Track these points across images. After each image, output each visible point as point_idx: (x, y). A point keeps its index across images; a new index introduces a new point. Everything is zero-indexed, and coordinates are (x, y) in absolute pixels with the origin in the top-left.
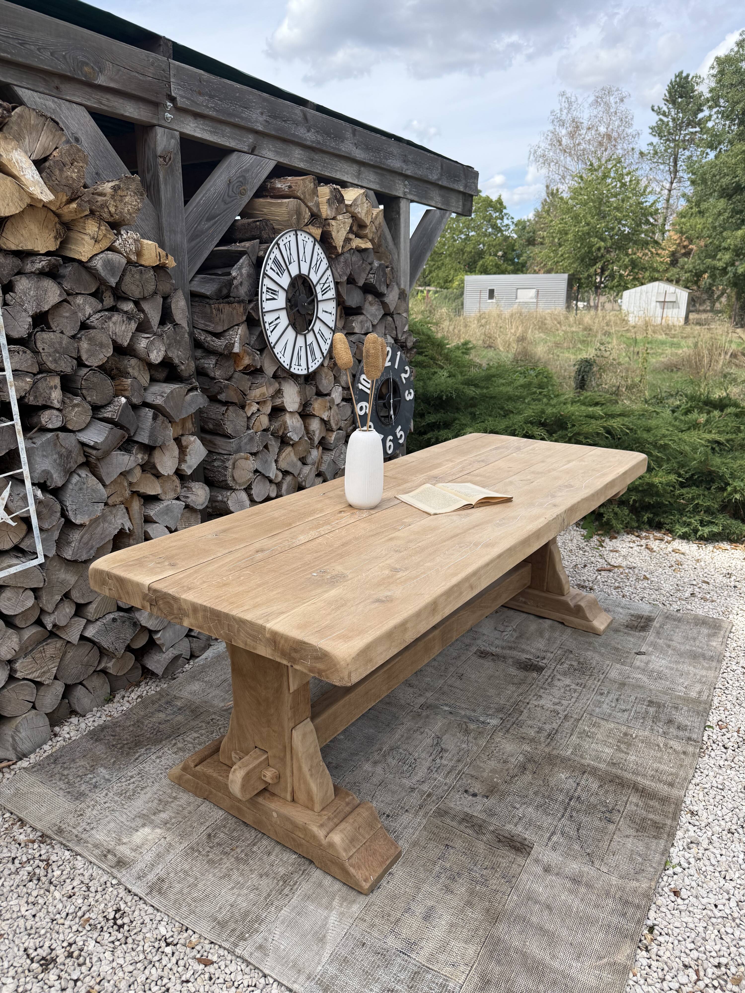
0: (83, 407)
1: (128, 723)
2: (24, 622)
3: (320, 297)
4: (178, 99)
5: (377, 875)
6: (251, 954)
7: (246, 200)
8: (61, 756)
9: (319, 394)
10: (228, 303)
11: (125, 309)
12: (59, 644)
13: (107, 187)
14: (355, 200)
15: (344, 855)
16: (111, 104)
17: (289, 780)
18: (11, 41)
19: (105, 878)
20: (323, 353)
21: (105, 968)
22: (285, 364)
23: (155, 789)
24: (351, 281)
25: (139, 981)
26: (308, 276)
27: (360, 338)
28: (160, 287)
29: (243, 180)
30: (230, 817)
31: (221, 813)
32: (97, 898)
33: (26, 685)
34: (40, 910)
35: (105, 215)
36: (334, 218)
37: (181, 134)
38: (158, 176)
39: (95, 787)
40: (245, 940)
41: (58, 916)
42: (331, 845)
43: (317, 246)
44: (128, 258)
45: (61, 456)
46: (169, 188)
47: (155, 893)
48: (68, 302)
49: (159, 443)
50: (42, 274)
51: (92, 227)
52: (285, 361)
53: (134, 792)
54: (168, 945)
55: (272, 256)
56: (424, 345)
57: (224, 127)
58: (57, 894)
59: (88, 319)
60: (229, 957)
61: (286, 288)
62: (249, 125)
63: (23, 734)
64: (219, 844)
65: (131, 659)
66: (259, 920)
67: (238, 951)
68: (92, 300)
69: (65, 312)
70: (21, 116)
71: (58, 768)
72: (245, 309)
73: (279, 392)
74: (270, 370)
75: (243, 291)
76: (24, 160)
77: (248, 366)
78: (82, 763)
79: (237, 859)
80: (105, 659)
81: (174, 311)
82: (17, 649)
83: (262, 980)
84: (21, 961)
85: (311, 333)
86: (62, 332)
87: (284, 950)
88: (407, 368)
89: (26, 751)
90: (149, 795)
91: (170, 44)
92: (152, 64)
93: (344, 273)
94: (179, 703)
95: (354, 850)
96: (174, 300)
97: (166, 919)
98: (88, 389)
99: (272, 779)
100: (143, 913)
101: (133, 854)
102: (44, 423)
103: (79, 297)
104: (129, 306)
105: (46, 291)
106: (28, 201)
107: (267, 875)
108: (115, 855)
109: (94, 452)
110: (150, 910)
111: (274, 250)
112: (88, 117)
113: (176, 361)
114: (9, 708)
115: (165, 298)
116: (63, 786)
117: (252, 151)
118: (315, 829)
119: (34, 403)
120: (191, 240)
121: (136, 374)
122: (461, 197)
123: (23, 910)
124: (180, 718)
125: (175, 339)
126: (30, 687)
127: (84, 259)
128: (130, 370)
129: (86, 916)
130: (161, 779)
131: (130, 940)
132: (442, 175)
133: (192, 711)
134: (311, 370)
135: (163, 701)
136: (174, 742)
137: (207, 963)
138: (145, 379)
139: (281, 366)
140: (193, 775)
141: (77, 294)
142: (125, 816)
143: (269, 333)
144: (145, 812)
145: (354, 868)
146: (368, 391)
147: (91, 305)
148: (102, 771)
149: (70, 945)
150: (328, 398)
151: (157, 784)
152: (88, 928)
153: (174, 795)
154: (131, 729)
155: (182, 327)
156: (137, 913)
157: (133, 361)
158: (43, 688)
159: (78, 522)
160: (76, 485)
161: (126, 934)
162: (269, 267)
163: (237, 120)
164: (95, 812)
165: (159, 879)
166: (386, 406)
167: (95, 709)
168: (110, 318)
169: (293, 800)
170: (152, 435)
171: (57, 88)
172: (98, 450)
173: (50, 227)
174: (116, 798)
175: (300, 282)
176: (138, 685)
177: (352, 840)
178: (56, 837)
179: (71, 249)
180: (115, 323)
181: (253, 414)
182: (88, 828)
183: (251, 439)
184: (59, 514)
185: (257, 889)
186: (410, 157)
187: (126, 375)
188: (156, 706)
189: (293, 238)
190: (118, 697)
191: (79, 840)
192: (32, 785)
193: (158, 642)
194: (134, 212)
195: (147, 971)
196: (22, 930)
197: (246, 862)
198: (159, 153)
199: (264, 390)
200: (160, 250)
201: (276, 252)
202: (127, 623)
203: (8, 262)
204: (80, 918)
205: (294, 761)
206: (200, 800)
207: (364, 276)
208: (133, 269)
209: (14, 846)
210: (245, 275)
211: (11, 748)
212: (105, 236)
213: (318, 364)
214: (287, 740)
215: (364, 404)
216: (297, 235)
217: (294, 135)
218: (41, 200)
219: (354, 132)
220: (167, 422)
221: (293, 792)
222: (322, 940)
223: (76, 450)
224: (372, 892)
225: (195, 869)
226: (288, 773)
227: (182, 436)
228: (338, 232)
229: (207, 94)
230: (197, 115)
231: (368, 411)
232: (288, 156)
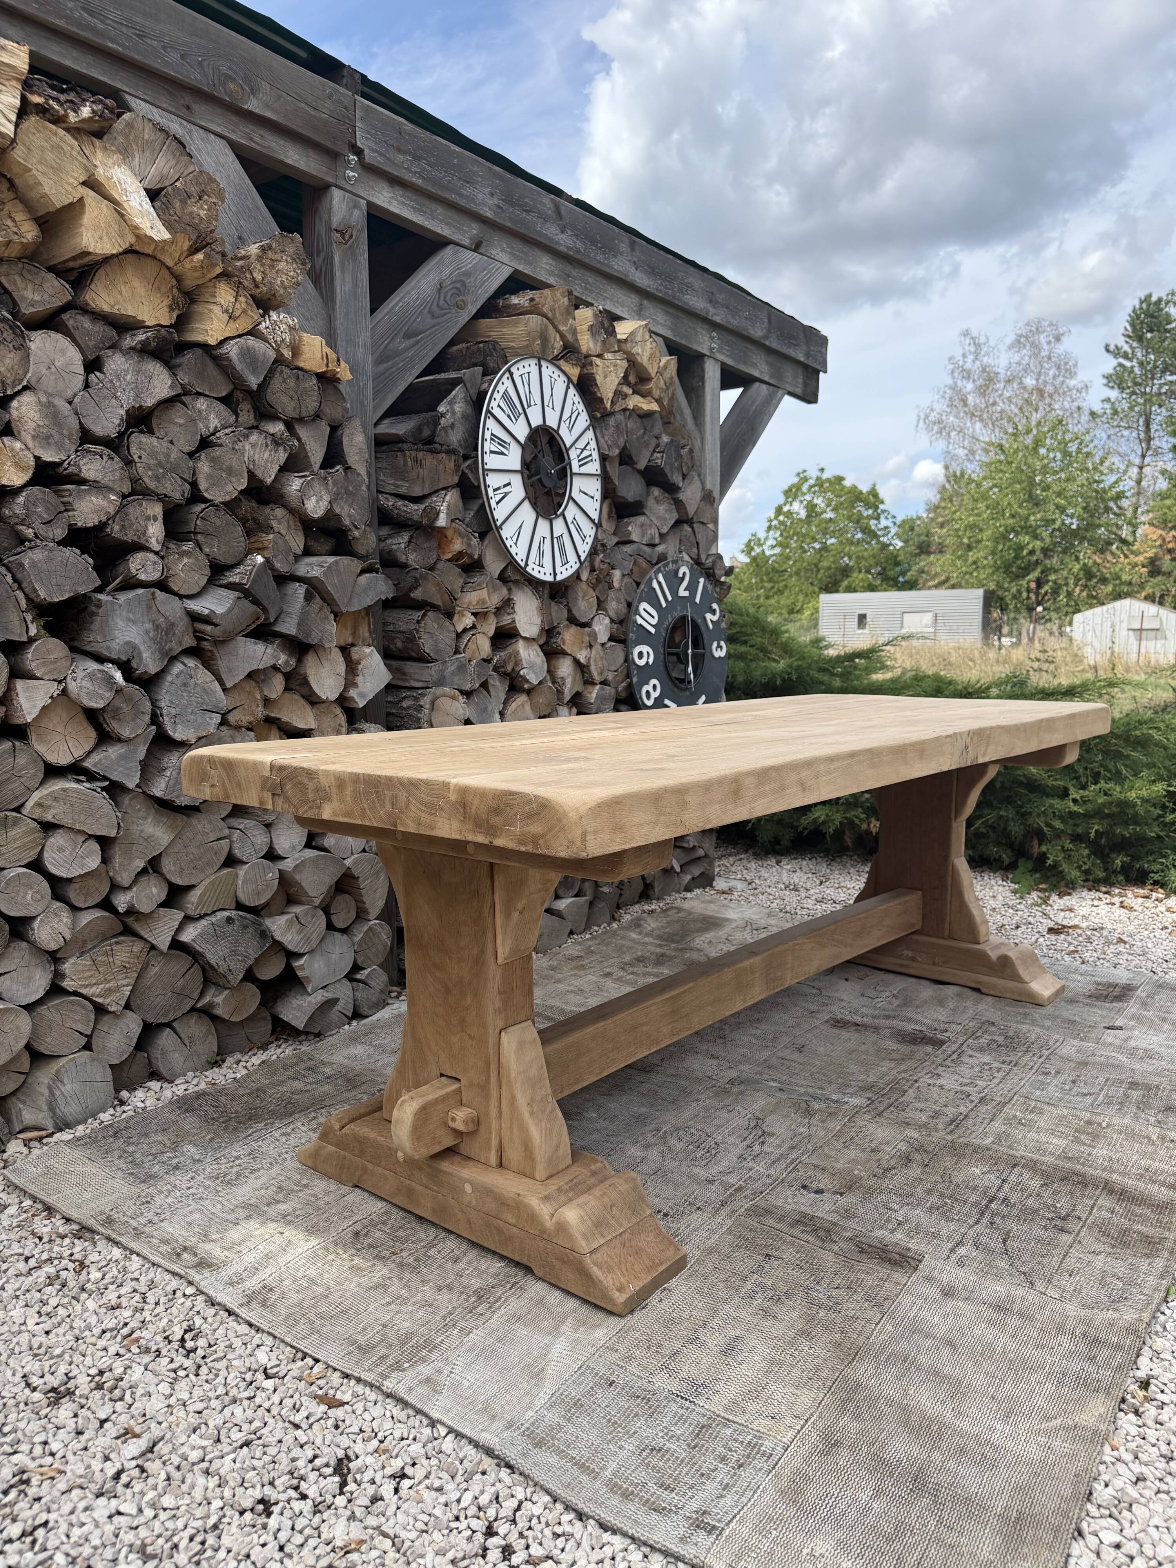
0: (197, 559)
1: (241, 1091)
2: (82, 898)
3: (575, 468)
4: (366, 151)
5: (641, 1284)
6: (411, 1389)
7: (464, 317)
8: (126, 1129)
9: (572, 620)
10: (432, 452)
11: (272, 431)
12: (138, 946)
13: (253, 249)
14: (632, 334)
15: (583, 1245)
16: (266, 144)
17: (494, 1124)
18: (124, 29)
19: (174, 1283)
20: (579, 557)
21: (156, 1405)
22: (518, 559)
23: (273, 1173)
24: (626, 459)
25: (211, 1424)
26: (557, 432)
27: (639, 550)
28: (327, 410)
29: (461, 287)
30: (395, 1210)
31: (380, 1204)
32: (156, 1311)
33: (80, 1005)
34: (59, 1324)
35: (246, 283)
36: (600, 356)
37: (370, 204)
38: (332, 258)
39: (176, 1168)
40: (404, 1370)
41: (87, 1333)
42: (562, 1227)
43: (572, 391)
44: (278, 351)
45: (157, 627)
46: (348, 277)
47: (254, 1305)
48: (184, 404)
49: (313, 640)
50: (146, 351)
51: (225, 295)
52: (519, 552)
53: (238, 1175)
54: (268, 1377)
55: (501, 388)
56: (749, 631)
57: (434, 206)
58: (91, 1304)
59: (213, 434)
60: (372, 1396)
61: (522, 441)
62: (472, 207)
63: (68, 1087)
64: (371, 1246)
65: (253, 997)
66: (429, 1345)
67: (388, 1385)
68: (221, 407)
69: (178, 416)
70: (130, 125)
71: (120, 1143)
72: (457, 466)
73: (507, 605)
74: (494, 566)
75: (455, 438)
76: (129, 180)
77: (461, 554)
78: (159, 1138)
79: (401, 1265)
80: (212, 991)
81: (346, 449)
82: (68, 937)
83: (427, 1431)
84: (15, 1390)
85: (561, 519)
86: (171, 442)
87: (469, 1388)
88: (715, 606)
89: (70, 1119)
90: (263, 1180)
91: (357, 76)
92: (330, 97)
93: (616, 444)
94: (328, 1070)
95: (602, 1241)
96: (347, 432)
97: (269, 1341)
98: (206, 534)
99: (465, 1122)
100: (231, 1334)
101: (226, 1253)
102: (133, 570)
103: (202, 400)
104: (277, 428)
105: (151, 378)
106: (130, 239)
107: (450, 1288)
108: (195, 1255)
109: (209, 628)
110: (244, 1329)
111: (504, 379)
112: (231, 157)
113: (347, 522)
114: (48, 1040)
115: (335, 428)
116: (124, 1167)
117: (476, 247)
118: (534, 1202)
119: (119, 536)
120: (378, 362)
121: (283, 532)
122: (800, 371)
123: (31, 1323)
124: (327, 1088)
125: (346, 489)
126: (84, 1007)
127: (212, 342)
128: (274, 523)
129: (134, 1336)
130: (285, 1160)
131: (204, 1370)
132: (769, 331)
133: (348, 1080)
134: (559, 578)
135: (303, 1066)
136: (313, 1115)
137: (333, 1403)
138: (297, 542)
139: (512, 562)
140: (337, 1145)
141: (199, 394)
142: (219, 1206)
143: (493, 504)
144: (253, 1201)
145: (600, 1268)
146: (653, 630)
147: (218, 415)
148: (191, 1150)
149: (101, 1373)
150: (587, 629)
151: (277, 1169)
152: (135, 1349)
153: (305, 1182)
154: (245, 1099)
155: (359, 474)
156: (221, 1331)
157: (279, 512)
158: (106, 1018)
159: (178, 736)
160: (178, 676)
161: (199, 1360)
162: (495, 403)
163: (453, 197)
164: (169, 1200)
165: (264, 1287)
166: (682, 660)
167: (190, 1074)
168: (246, 437)
169: (501, 1165)
170: (302, 623)
171: (188, 108)
172: (216, 625)
173: (163, 290)
174: (208, 1183)
175: (545, 440)
176: (264, 1047)
177: (599, 1224)
178: (101, 1229)
179: (193, 330)
180: (253, 446)
181: (465, 630)
182: (156, 1219)
183: (461, 668)
184: (147, 718)
185: (430, 1306)
186: (720, 297)
187: (269, 529)
188: (290, 1072)
189: (534, 370)
190: (230, 1060)
191: (138, 1234)
192: (74, 1162)
193: (300, 974)
194: (292, 287)
195: (227, 1412)
196: (25, 1347)
197: (415, 1269)
198: (334, 225)
199: (483, 594)
200: (327, 350)
201: (508, 383)
202: (251, 930)
203: (96, 329)
204: (125, 1337)
205: (504, 1088)
206: (346, 1189)
207: (647, 454)
208: (287, 371)
209: (30, 1242)
210: (459, 415)
211: (45, 1108)
212: (244, 311)
213: (571, 572)
214: (491, 1049)
215: (645, 649)
216: (540, 367)
217: (540, 233)
218: (151, 238)
219: (632, 246)
220: (327, 610)
221: (500, 1149)
222: (538, 1375)
223: (183, 623)
224: (632, 1312)
225: (326, 1276)
226: (493, 1113)
227: (353, 645)
228: (605, 377)
229: (410, 153)
230: (395, 181)
231: (651, 661)
232: (530, 264)
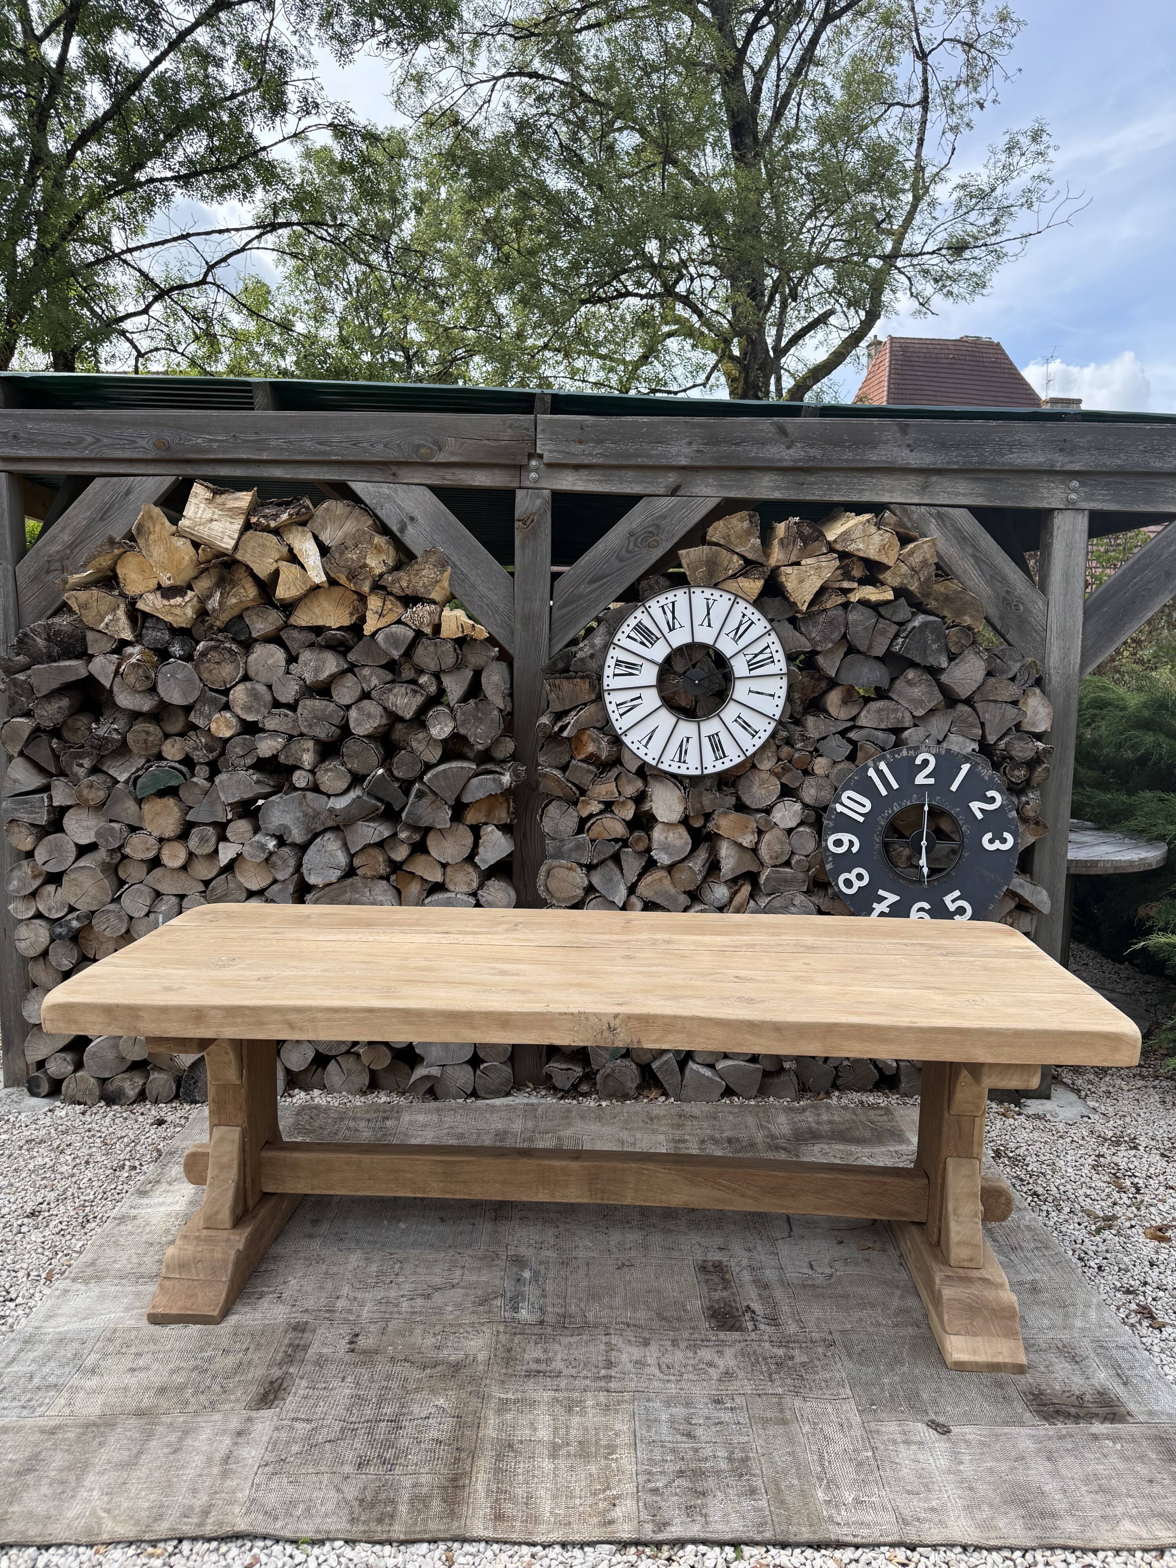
0: (341, 772)
3: (744, 673)
4: (546, 454)
5: (167, 1311)
7: (659, 553)
9: (739, 807)
10: (567, 678)
11: (422, 681)
14: (845, 533)
18: (344, 445)
20: (745, 750)
22: (649, 759)
24: (853, 648)
26: (713, 646)
27: (869, 735)
29: (654, 530)
32: (107, 1202)
34: (85, 1187)
36: (795, 564)
37: (554, 491)
43: (743, 605)
44: (417, 630)
45: (306, 815)
47: (117, 1221)
48: (351, 673)
49: (424, 824)
50: (327, 646)
51: (375, 602)
52: (649, 754)
55: (632, 622)
57: (623, 473)
59: (372, 689)
61: (660, 660)
62: (664, 462)
65: (385, 1057)
66: (101, 1279)
68: (382, 672)
70: (327, 509)
72: (592, 686)
73: (645, 794)
74: (629, 766)
75: (595, 665)
76: (311, 547)
77: (593, 755)
81: (485, 686)
85: (715, 720)
88: (993, 794)
91: (548, 398)
92: (510, 426)
93: (827, 639)
94: (390, 1124)
95: (177, 1276)
96: (487, 676)
100: (94, 1227)
101: (159, 1193)
102: (293, 781)
103: (366, 669)
104: (422, 678)
105: (326, 662)
106: (309, 584)
110: (98, 1228)
111: (638, 614)
112: (430, 495)
113: (472, 739)
115: (476, 672)
117: (674, 492)
119: (285, 762)
121: (422, 748)
125: (477, 715)
127: (368, 633)
128: (415, 743)
134: (712, 770)
137: (49, 1277)
138: (434, 755)
139: (644, 763)
141: (363, 665)
143: (619, 716)
145: (161, 1289)
146: (861, 819)
147: (379, 676)
150: (761, 815)
155: (492, 703)
156: (94, 1224)
157: (420, 736)
159: (312, 882)
160: (320, 844)
162: (623, 635)
163: (638, 461)
165: (134, 1217)
166: (908, 850)
168: (390, 690)
170: (411, 813)
171: (395, 474)
173: (346, 604)
180: (398, 695)
181: (591, 816)
183: (580, 846)
184: (293, 869)
187: (409, 747)
189: (682, 598)
193: (416, 1052)
194: (433, 584)
198: (517, 517)
199: (611, 786)
200: (466, 620)
201: (642, 616)
203: (299, 637)
207: (883, 641)
208: (426, 642)
212: (391, 610)
213: (730, 764)
215: (846, 837)
216: (689, 593)
217: (755, 458)
218: (315, 582)
219: (904, 430)
220: (439, 803)
223: (325, 812)
224: (154, 1323)
225: (154, 1226)
227: (486, 824)
228: (802, 581)
229: (592, 440)
230: (577, 467)
231: (855, 849)
232: (746, 487)
